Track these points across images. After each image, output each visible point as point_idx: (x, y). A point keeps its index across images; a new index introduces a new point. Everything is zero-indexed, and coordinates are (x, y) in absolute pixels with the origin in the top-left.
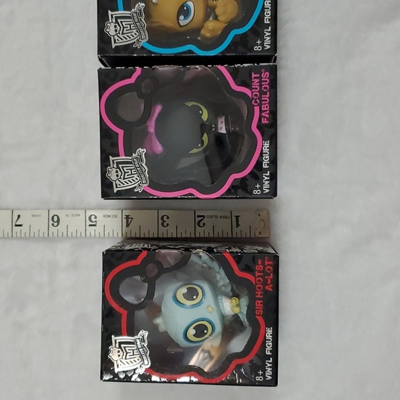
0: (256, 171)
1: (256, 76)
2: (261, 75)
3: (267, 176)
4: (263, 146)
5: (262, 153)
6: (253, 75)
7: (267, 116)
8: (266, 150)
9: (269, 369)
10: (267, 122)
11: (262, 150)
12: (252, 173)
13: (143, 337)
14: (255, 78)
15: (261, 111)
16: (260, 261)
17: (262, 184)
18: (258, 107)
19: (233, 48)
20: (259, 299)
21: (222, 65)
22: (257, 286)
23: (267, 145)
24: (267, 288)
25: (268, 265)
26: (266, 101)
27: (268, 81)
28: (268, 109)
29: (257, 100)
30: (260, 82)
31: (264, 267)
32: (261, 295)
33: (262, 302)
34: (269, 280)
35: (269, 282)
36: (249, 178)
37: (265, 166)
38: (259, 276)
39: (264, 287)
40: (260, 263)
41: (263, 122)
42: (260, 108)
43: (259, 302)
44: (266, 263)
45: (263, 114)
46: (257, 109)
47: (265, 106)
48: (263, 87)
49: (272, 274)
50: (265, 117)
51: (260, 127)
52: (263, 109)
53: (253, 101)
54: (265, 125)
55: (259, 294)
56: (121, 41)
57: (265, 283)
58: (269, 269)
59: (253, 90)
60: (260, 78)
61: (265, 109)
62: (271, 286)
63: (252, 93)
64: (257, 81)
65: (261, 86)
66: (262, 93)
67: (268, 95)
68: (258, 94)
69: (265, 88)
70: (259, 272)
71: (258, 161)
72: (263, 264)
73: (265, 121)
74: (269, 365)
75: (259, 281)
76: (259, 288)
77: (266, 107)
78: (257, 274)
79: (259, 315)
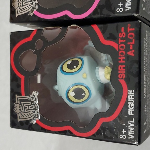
9: (132, 129)
13: (35, 96)
16: (123, 28)
20: (122, 64)
22: (120, 52)
24: (129, 53)
25: (130, 32)
31: (127, 34)
32: (123, 60)
33: (124, 66)
34: (131, 46)
35: (131, 48)
38: (122, 43)
39: (126, 53)
40: (123, 30)
43: (122, 67)
44: (129, 30)
49: (134, 40)
55: (122, 59)
57: (127, 49)
58: (131, 36)
62: (133, 51)
70: (122, 39)
72: (126, 31)
74: (131, 125)
75: (122, 47)
76: (122, 53)
78: (120, 41)
79: (122, 79)
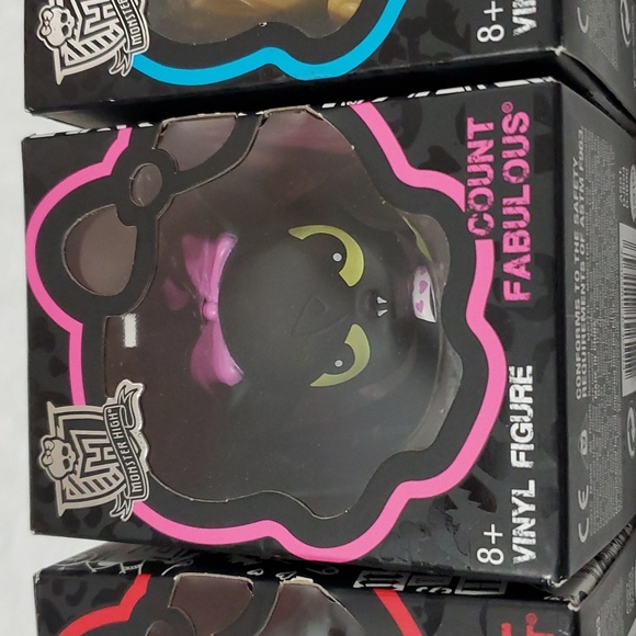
0: (485, 479)
1: (481, 127)
2: (498, 126)
3: (527, 500)
4: (509, 385)
5: (505, 412)
6: (472, 128)
7: (523, 273)
8: (521, 401)
10: (524, 297)
11: (506, 401)
12: (470, 484)
14: (478, 136)
15: (500, 257)
17: (507, 528)
18: (490, 243)
19: (404, 41)
21: (368, 98)
23: (523, 381)
26: (519, 217)
27: (526, 144)
28: (525, 248)
29: (487, 217)
30: (497, 150)
36: (462, 499)
37: (520, 462)
41: (508, 295)
42: (498, 247)
45: (508, 268)
46: (484, 250)
47: (515, 237)
48: (508, 166)
50: (514, 279)
51: (497, 313)
52: (507, 248)
53: (471, 223)
54: (519, 307)
56: (77, 59)
59: (473, 182)
60: (497, 134)
61: (516, 248)
63: (468, 189)
64: (484, 145)
65: (498, 164)
66: (502, 188)
67: (526, 198)
68: (488, 192)
69: (516, 171)
71: (491, 441)
73: (514, 294)
77: (518, 242)
